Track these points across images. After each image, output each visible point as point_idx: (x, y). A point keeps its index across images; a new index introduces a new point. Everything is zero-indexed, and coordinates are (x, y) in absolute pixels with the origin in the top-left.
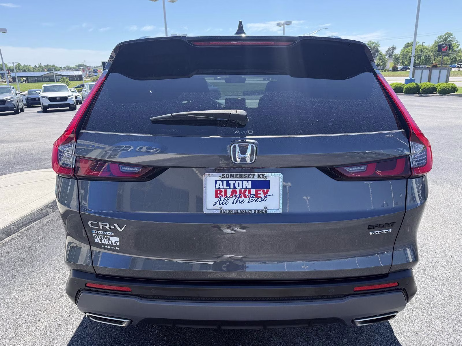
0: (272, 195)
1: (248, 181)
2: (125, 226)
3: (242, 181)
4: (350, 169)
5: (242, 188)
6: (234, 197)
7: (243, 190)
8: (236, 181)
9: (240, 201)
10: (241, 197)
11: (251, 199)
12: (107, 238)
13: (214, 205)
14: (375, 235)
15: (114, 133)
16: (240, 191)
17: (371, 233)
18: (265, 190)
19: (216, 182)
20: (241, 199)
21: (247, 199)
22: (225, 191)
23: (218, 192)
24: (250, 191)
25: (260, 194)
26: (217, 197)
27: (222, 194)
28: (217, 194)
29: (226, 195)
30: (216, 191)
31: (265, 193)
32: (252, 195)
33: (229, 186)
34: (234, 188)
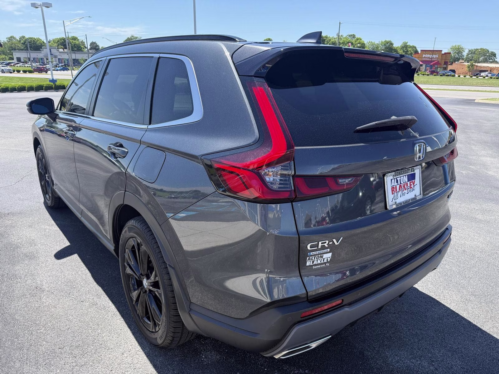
0: (417, 184)
1: (406, 176)
2: (342, 238)
5: (404, 183)
6: (401, 191)
8: (401, 177)
9: (403, 194)
10: (404, 190)
11: (408, 190)
12: (321, 256)
13: (392, 201)
15: (337, 146)
16: (403, 185)
18: (413, 181)
19: (391, 180)
20: (404, 192)
21: (406, 191)
22: (396, 187)
23: (393, 189)
24: (407, 184)
25: (411, 185)
26: (393, 194)
27: (395, 190)
28: (392, 191)
29: (396, 190)
30: (392, 188)
31: (414, 184)
32: (409, 187)
33: (397, 182)
34: (401, 183)
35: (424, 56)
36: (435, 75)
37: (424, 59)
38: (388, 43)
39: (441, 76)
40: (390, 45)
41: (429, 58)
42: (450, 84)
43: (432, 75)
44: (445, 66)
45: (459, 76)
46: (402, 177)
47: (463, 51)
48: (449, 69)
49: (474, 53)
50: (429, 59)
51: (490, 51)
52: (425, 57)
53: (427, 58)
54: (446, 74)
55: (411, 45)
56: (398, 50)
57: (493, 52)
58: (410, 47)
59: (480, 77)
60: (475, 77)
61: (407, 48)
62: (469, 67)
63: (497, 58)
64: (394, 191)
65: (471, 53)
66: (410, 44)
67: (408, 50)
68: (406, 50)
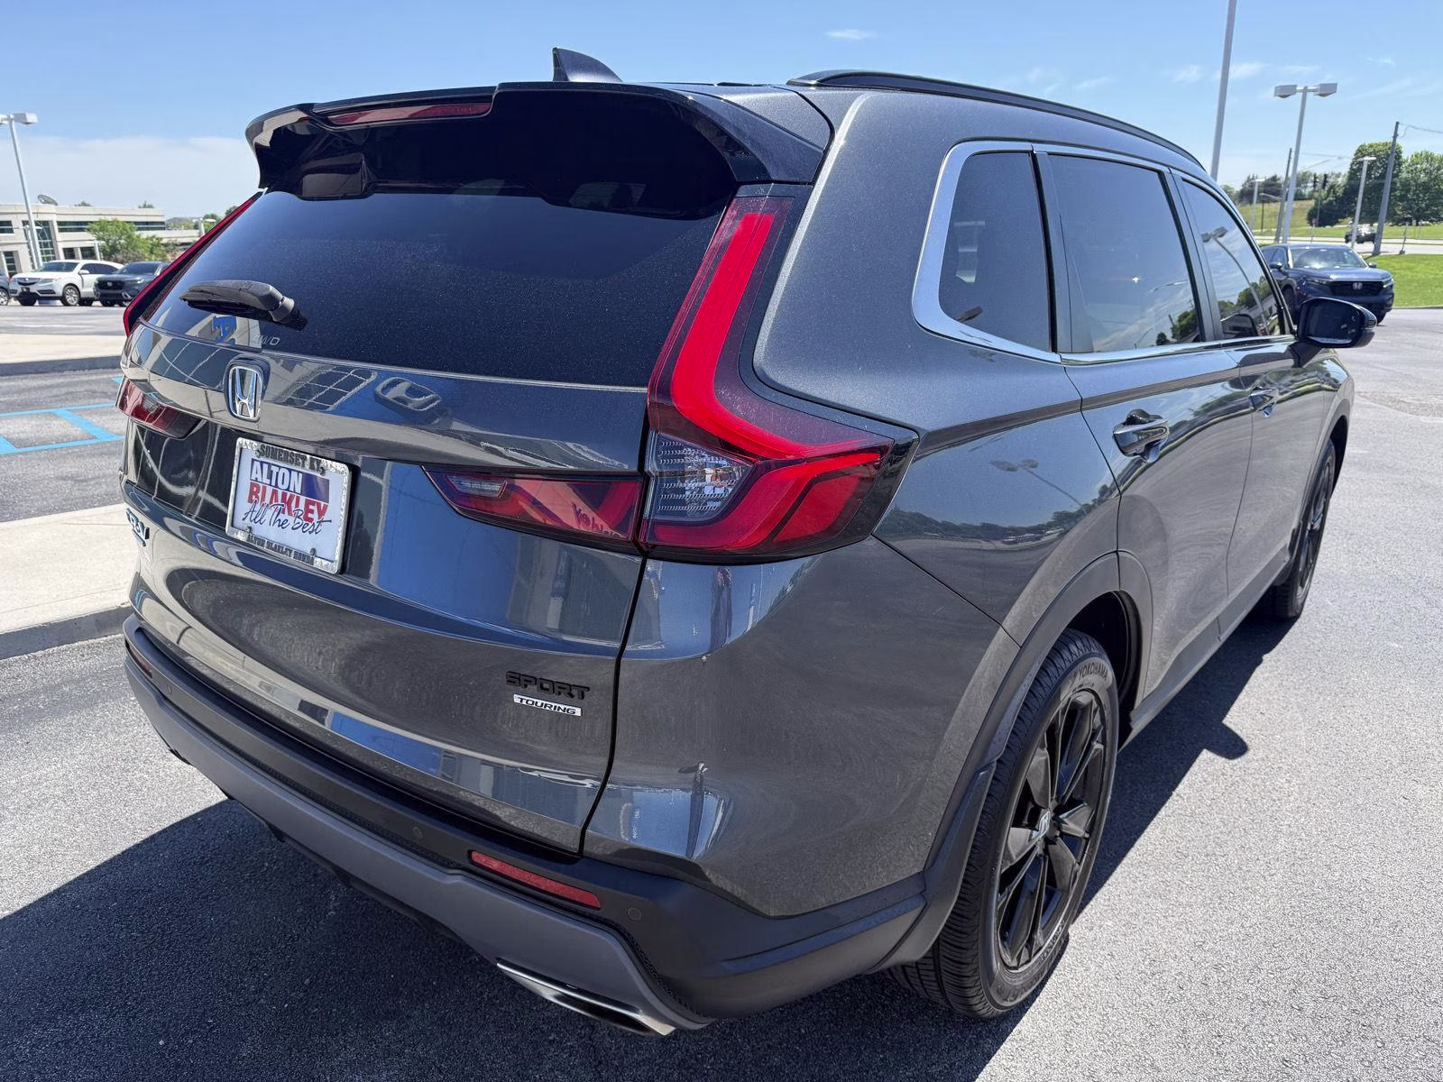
0: (330, 521)
1: (299, 472)
3: (290, 470)
4: (467, 484)
5: (288, 489)
6: (273, 509)
7: (289, 494)
8: (282, 468)
9: (279, 520)
10: (283, 513)
11: (297, 520)
13: (242, 519)
14: (528, 708)
16: (284, 495)
17: (517, 699)
19: (253, 460)
20: (282, 517)
21: (291, 520)
22: (264, 488)
23: (255, 489)
24: (298, 499)
25: (308, 511)
26: (250, 501)
27: (260, 495)
28: (252, 493)
29: (263, 499)
30: (252, 485)
31: (321, 512)
32: (300, 512)
33: (270, 477)
34: (276, 486)
46: (287, 473)
64: (257, 497)
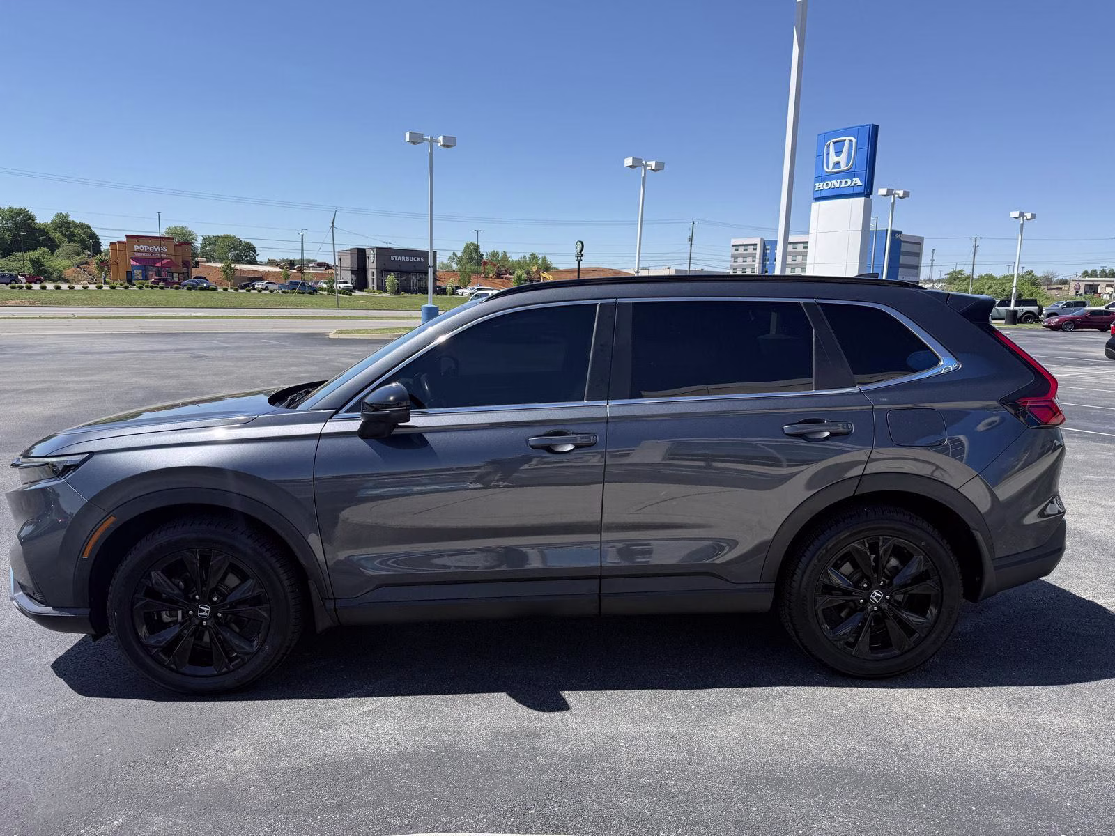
35: (136, 247)
36: (177, 288)
37: (139, 255)
38: (19, 214)
39: (189, 289)
40: (24, 220)
41: (148, 252)
42: (218, 305)
43: (172, 288)
44: (185, 269)
45: (226, 290)
47: (193, 239)
48: (194, 275)
49: (215, 244)
50: (148, 255)
51: (243, 240)
52: (139, 251)
53: (144, 252)
54: (199, 286)
55: (77, 221)
56: (51, 232)
57: (248, 243)
58: (77, 226)
59: (252, 291)
60: (245, 291)
61: (69, 228)
62: (225, 272)
63: (258, 255)
65: (210, 244)
66: (75, 217)
67: (73, 232)
68: (67, 233)
